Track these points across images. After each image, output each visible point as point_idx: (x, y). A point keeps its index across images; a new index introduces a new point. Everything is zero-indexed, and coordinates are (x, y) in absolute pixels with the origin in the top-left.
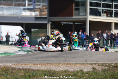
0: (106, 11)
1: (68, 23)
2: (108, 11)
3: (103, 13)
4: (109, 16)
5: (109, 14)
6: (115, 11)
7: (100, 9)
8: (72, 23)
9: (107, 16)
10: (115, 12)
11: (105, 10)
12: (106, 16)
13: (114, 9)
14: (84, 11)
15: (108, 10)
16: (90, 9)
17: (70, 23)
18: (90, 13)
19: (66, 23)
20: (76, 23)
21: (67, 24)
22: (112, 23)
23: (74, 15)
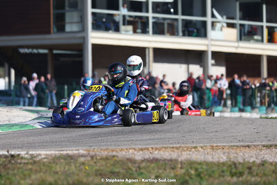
0: (131, 19)
1: (35, 51)
2: (137, 19)
3: (124, 24)
4: (139, 31)
5: (140, 26)
6: (154, 18)
7: (119, 15)
8: (45, 51)
9: (135, 31)
10: (154, 20)
11: (130, 16)
12: (131, 32)
13: (151, 15)
14: (79, 20)
15: (136, 17)
16: (93, 14)
17: (41, 51)
18: (93, 24)
19: (30, 50)
20: (55, 52)
21: (35, 54)
22: (147, 50)
23: (52, 31)
